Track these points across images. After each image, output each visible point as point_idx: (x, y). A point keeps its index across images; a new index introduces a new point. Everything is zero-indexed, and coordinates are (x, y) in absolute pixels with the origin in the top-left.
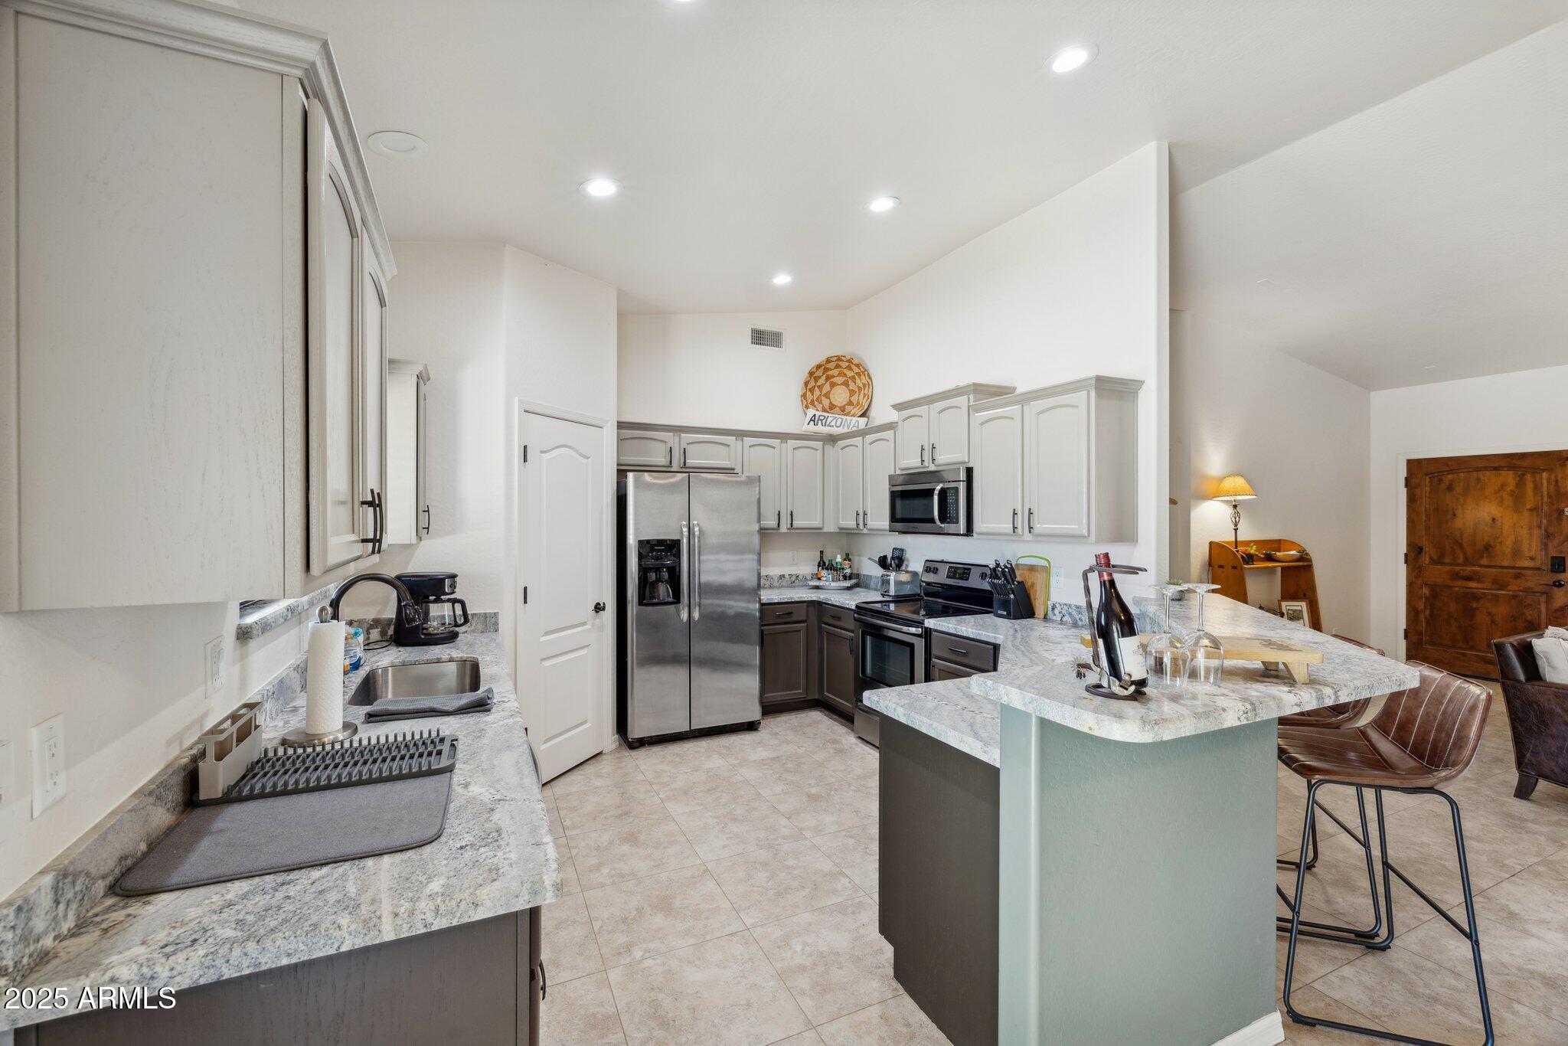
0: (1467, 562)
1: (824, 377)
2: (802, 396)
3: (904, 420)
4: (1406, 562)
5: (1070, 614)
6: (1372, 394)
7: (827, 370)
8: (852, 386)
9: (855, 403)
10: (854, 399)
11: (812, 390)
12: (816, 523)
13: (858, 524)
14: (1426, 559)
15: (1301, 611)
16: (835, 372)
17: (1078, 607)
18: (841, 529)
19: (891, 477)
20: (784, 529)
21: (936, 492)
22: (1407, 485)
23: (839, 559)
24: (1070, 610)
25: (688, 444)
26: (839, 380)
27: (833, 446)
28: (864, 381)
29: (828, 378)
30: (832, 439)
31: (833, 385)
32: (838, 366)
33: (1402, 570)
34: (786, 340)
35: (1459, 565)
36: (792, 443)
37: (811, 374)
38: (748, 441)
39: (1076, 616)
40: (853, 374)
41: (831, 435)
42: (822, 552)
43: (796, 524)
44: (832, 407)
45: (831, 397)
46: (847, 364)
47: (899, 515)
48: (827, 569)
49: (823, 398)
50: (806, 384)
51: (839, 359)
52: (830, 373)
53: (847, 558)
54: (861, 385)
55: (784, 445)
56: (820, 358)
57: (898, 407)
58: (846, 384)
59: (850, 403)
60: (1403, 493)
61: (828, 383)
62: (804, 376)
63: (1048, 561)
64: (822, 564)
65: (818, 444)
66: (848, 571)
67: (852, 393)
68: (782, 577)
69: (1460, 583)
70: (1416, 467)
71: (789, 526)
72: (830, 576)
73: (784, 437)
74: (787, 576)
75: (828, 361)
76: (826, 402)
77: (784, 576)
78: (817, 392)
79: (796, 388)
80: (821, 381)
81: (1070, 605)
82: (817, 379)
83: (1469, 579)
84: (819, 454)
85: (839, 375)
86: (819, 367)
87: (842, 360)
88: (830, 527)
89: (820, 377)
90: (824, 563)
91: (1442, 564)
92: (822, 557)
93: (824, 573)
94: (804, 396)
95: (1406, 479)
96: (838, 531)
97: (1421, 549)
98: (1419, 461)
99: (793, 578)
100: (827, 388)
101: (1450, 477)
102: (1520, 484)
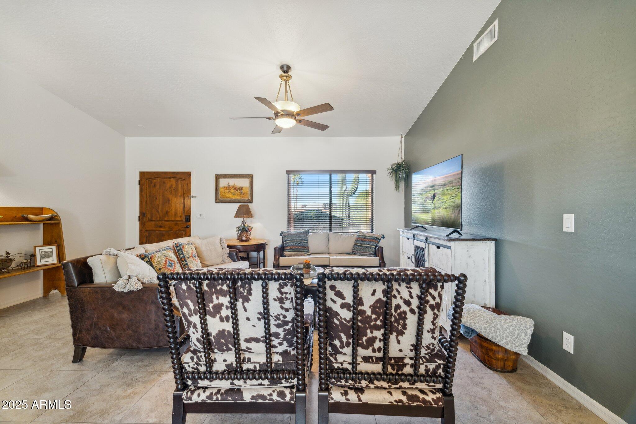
0: (161, 219)
4: (139, 220)
6: (126, 138)
14: (146, 219)
15: (52, 252)
22: (139, 184)
33: (137, 224)
35: (158, 221)
60: (138, 187)
69: (158, 229)
70: (142, 174)
83: (161, 227)
91: (152, 221)
95: (139, 181)
97: (144, 214)
98: (144, 173)
101: (155, 180)
102: (177, 185)
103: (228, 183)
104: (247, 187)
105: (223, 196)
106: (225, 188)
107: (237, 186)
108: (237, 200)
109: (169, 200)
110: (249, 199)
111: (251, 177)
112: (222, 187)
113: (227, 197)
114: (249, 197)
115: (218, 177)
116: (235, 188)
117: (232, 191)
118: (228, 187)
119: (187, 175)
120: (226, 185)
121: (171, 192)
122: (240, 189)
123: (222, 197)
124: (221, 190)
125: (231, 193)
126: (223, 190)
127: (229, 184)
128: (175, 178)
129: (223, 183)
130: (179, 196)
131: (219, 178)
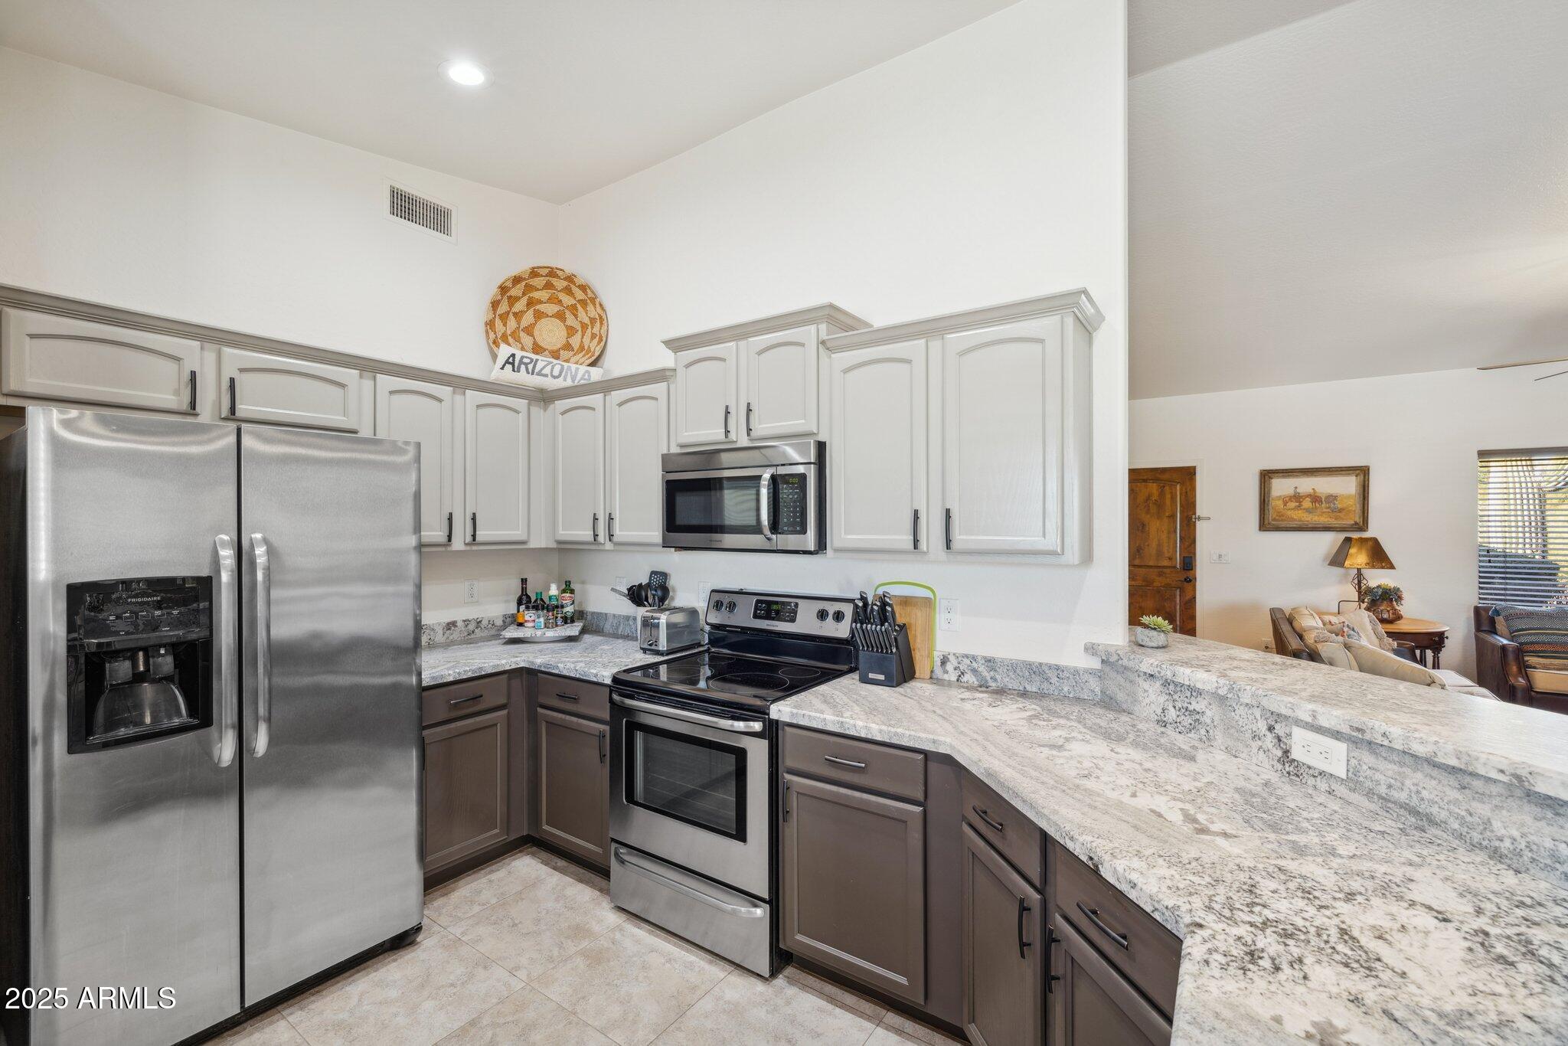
1: (524, 301)
2: (486, 324)
3: (687, 366)
5: (974, 671)
7: (529, 288)
8: (570, 320)
9: (576, 346)
10: (575, 341)
11: (504, 318)
12: (517, 534)
13: (596, 536)
16: (544, 295)
17: (990, 661)
18: (559, 542)
19: (666, 459)
20: (458, 544)
21: (765, 481)
23: (554, 591)
24: (975, 665)
25: (242, 370)
26: (551, 309)
27: (545, 410)
28: (593, 313)
29: (530, 303)
30: (544, 398)
31: (539, 315)
32: (548, 286)
34: (455, 221)
36: (473, 397)
37: (503, 289)
38: (386, 382)
39: (985, 674)
40: (572, 301)
41: (542, 391)
42: (524, 581)
43: (482, 535)
44: (537, 349)
45: (536, 333)
46: (565, 283)
47: (680, 520)
48: (536, 608)
49: (522, 334)
50: (495, 304)
51: (552, 273)
52: (536, 295)
53: (568, 588)
54: (587, 321)
55: (458, 398)
56: (521, 267)
57: (676, 345)
58: (560, 316)
59: (568, 347)
61: (531, 312)
62: (493, 291)
63: (932, 591)
64: (524, 600)
65: (521, 404)
66: (569, 609)
67: (571, 331)
68: (451, 625)
71: (469, 539)
72: (542, 620)
73: (460, 383)
74: (460, 624)
75: (534, 273)
76: (527, 340)
77: (454, 624)
78: (512, 323)
79: (477, 311)
80: (519, 306)
81: (974, 658)
82: (513, 300)
84: (522, 418)
85: (550, 300)
86: (517, 280)
87: (557, 276)
88: (540, 540)
89: (517, 299)
90: (528, 597)
92: (524, 589)
93: (529, 615)
94: (490, 324)
96: (554, 546)
99: (471, 627)
100: (528, 318)
102: (1162, 494)
103: (1296, 488)
104: (1349, 497)
105: (1280, 516)
106: (1287, 499)
107: (1321, 493)
108: (1321, 526)
109: (1144, 525)
110: (1356, 523)
111: (1363, 472)
112: (1279, 498)
113: (1294, 520)
114: (1358, 519)
115: (1266, 476)
116: (1315, 499)
117: (1307, 504)
118: (1297, 498)
119: (1187, 475)
120: (1291, 492)
121: (1149, 510)
122: (1332, 498)
123: (1277, 518)
124: (1275, 504)
125: (1304, 509)
126: (1280, 503)
127: (1298, 491)
128: (1156, 480)
129: (1281, 488)
130: (1169, 517)
131: (1270, 478)
